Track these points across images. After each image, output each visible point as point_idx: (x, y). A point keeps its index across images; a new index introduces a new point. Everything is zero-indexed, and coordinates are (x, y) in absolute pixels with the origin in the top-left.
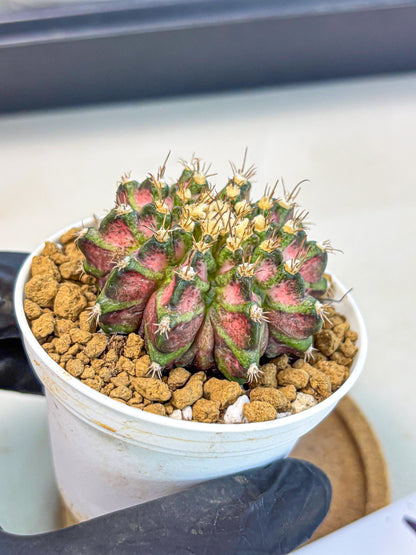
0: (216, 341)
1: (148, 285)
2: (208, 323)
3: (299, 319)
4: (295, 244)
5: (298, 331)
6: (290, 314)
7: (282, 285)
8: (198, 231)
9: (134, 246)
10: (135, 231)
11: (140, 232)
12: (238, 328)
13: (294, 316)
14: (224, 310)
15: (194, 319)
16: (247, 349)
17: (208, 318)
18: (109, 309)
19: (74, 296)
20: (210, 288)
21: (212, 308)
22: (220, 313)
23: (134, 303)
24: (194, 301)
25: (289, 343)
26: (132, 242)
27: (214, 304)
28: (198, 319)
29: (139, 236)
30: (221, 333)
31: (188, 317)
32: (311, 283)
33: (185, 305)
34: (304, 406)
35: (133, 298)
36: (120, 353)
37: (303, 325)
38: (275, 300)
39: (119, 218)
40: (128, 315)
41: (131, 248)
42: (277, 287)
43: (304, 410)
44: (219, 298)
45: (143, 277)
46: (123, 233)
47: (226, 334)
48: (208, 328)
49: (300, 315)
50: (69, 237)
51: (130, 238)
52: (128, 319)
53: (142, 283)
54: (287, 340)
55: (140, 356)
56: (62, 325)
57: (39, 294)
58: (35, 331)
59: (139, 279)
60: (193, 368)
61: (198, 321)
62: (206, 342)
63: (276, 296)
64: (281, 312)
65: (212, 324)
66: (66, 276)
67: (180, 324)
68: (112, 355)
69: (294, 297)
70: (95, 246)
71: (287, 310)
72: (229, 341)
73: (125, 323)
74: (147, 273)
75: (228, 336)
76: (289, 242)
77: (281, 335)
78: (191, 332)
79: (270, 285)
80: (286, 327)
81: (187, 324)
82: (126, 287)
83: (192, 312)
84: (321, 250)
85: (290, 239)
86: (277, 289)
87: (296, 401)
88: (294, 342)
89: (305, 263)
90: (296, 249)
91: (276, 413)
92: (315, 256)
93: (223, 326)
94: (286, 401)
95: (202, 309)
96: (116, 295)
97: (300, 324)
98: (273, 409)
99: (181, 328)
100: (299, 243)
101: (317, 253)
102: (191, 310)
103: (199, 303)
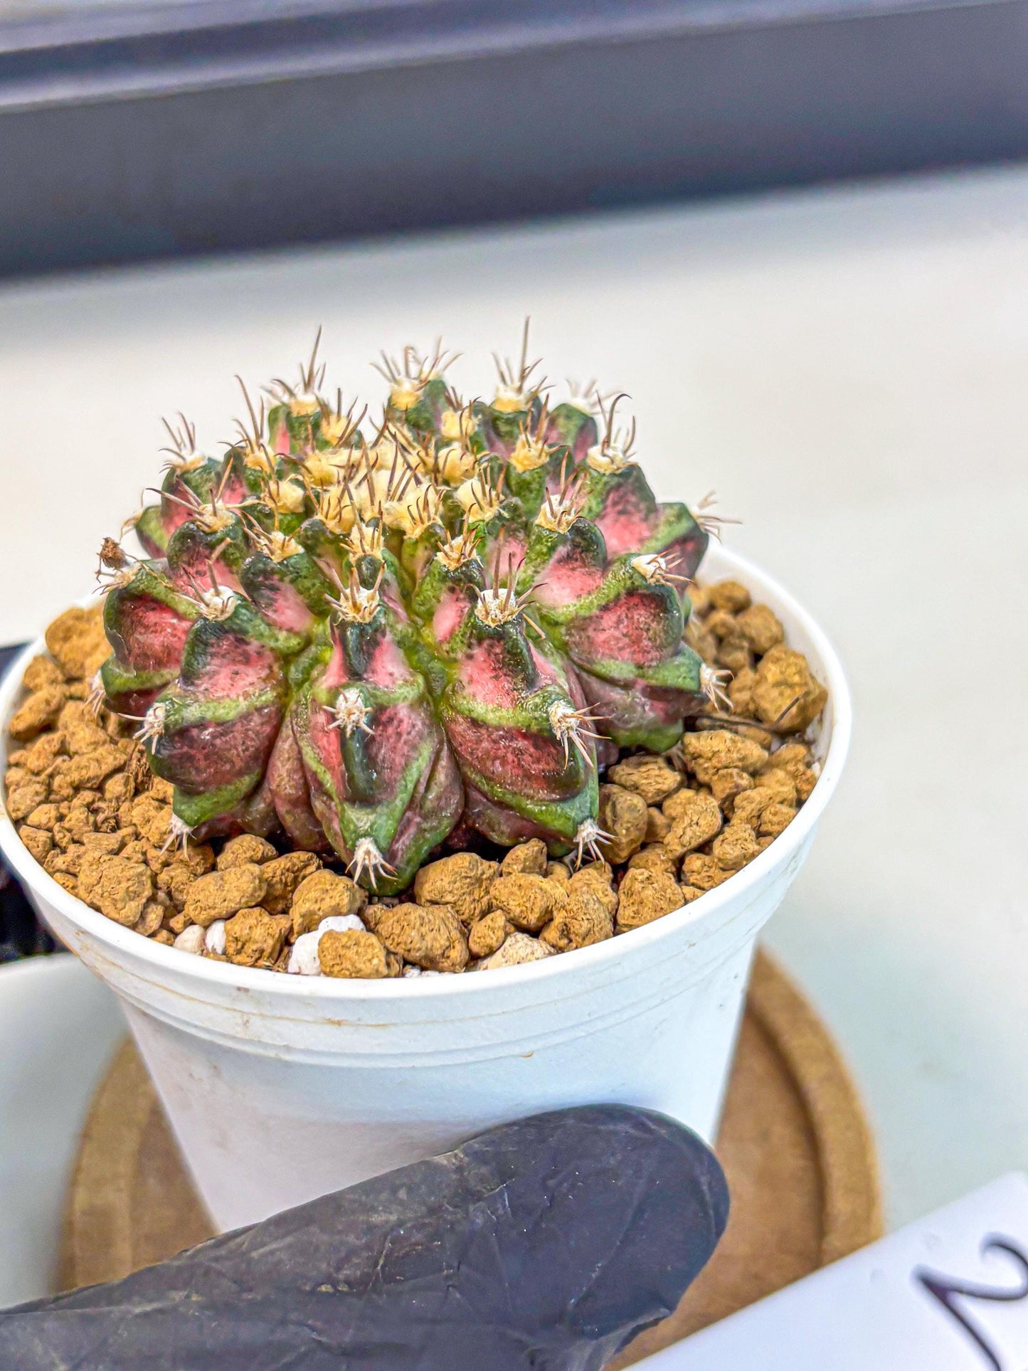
0: (306, 777)
1: (188, 634)
2: (286, 731)
3: (521, 744)
4: (566, 557)
6: (498, 728)
7: (477, 653)
13: (509, 736)
14: (315, 701)
15: (246, 717)
16: (351, 800)
17: (287, 718)
18: (118, 684)
20: (302, 648)
21: (298, 696)
22: (310, 708)
23: (168, 674)
24: (253, 674)
25: (523, 809)
27: (304, 685)
28: (256, 719)
30: (310, 756)
32: (639, 665)
33: (222, 679)
35: (160, 663)
37: (535, 760)
38: (467, 690)
39: (179, 482)
45: (175, 613)
47: (319, 761)
54: (510, 799)
59: (165, 616)
61: (258, 724)
62: (282, 776)
64: (475, 723)
65: (295, 737)
67: (202, 726)
69: (507, 686)
71: (492, 718)
72: (326, 778)
74: (183, 605)
75: (323, 769)
76: (545, 550)
77: (488, 784)
78: (239, 748)
79: (453, 650)
80: (493, 761)
81: (224, 727)
82: (140, 634)
83: (241, 699)
84: (643, 577)
85: (547, 541)
86: (471, 663)
87: (499, 953)
88: (530, 806)
89: (605, 608)
90: (577, 573)
91: (380, 960)
92: (631, 593)
93: (314, 741)
94: (444, 942)
95: (269, 696)
96: (127, 652)
97: (526, 757)
98: (377, 950)
99: (206, 735)
100: (583, 555)
101: (633, 583)
102: (238, 696)
103: (265, 680)
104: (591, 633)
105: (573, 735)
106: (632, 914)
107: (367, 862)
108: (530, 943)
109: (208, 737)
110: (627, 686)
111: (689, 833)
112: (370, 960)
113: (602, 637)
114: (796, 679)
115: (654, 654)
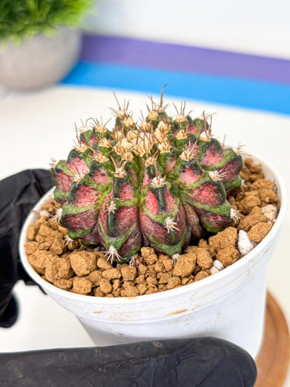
0: (199, 213)
1: (133, 210)
2: (187, 206)
3: (230, 166)
6: (223, 167)
7: (208, 152)
9: (100, 196)
10: (95, 186)
11: (99, 184)
12: (207, 195)
14: (191, 191)
16: (221, 204)
18: (120, 244)
20: (172, 184)
22: (189, 194)
23: (132, 229)
26: (97, 195)
27: (181, 192)
28: (181, 208)
29: (100, 188)
30: (199, 206)
31: (176, 210)
33: (169, 204)
35: (129, 227)
36: (145, 265)
37: (233, 168)
38: (209, 164)
39: (79, 185)
40: (132, 240)
41: (99, 199)
42: (205, 156)
44: (181, 186)
45: (128, 207)
46: (87, 193)
47: (202, 204)
48: (189, 209)
49: (229, 163)
51: (94, 193)
53: (129, 212)
54: (230, 185)
55: (158, 258)
57: (60, 274)
63: (208, 162)
65: (190, 205)
66: (60, 253)
67: (177, 217)
68: (142, 268)
69: (218, 155)
70: (74, 216)
72: (207, 207)
73: (133, 246)
74: (129, 203)
78: (183, 219)
81: (179, 215)
82: (121, 222)
83: (175, 205)
88: (234, 183)
93: (197, 201)
95: (178, 200)
96: (119, 231)
103: (173, 198)
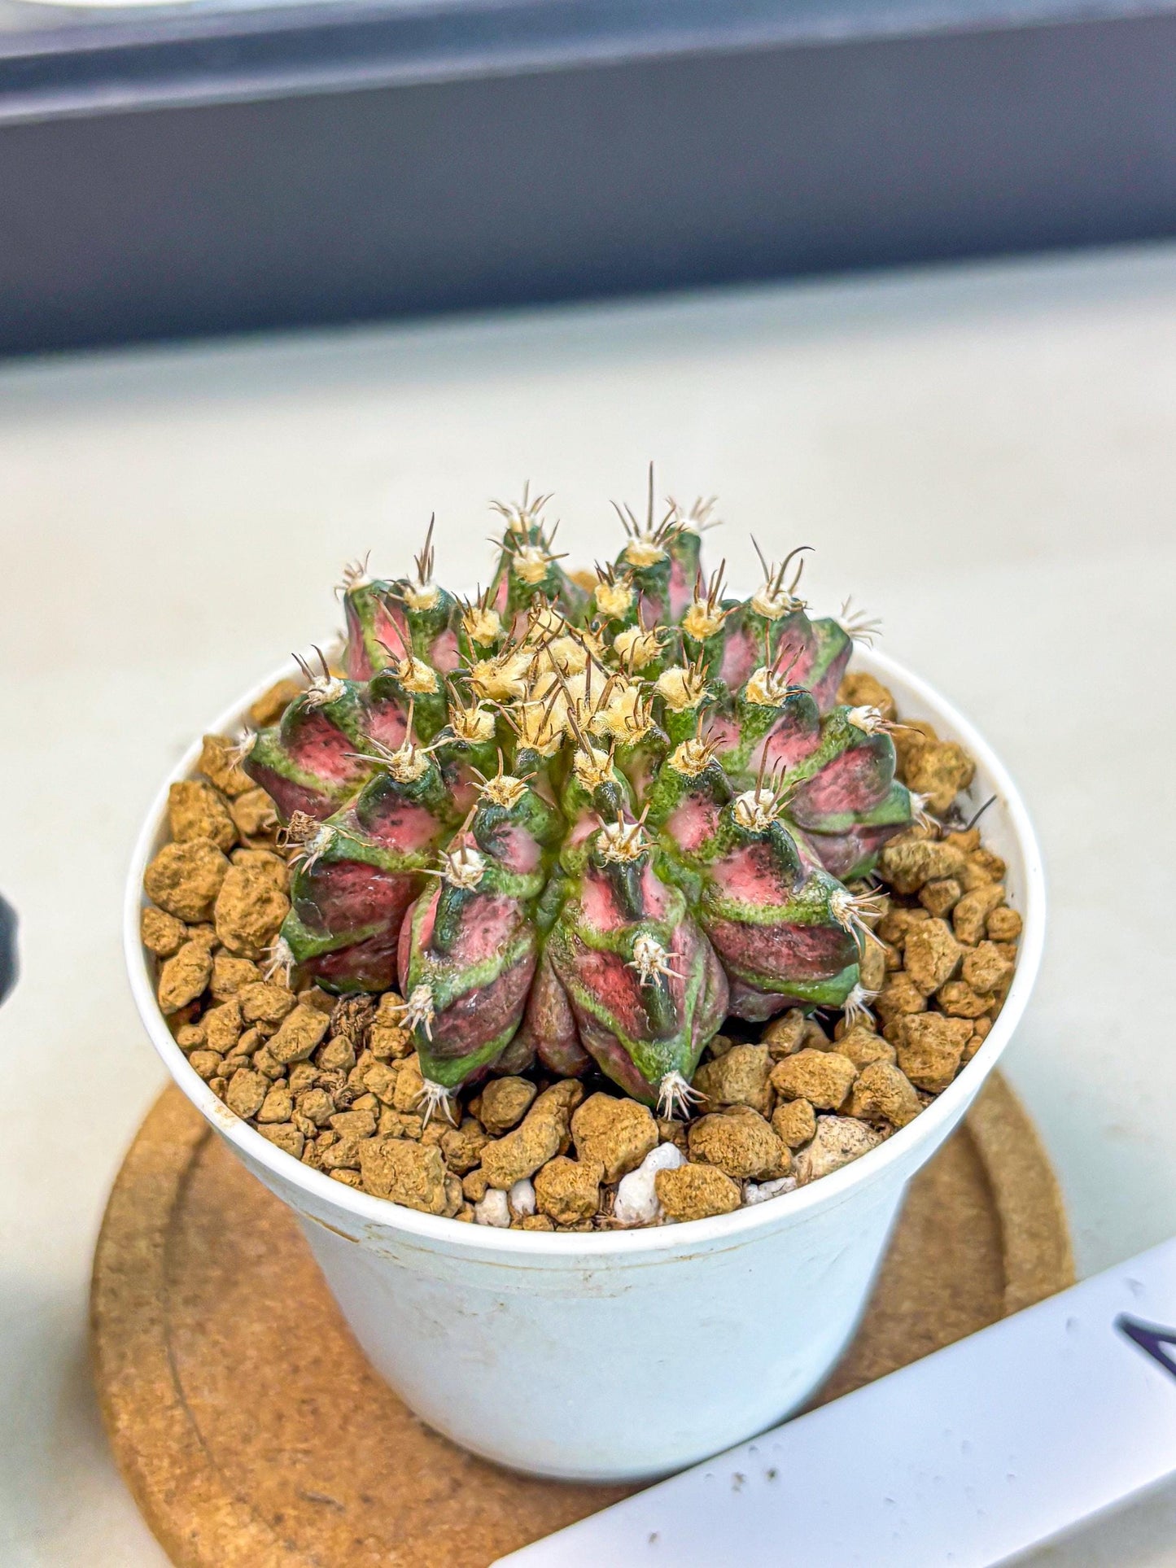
0: (577, 1019)
1: (395, 888)
2: (547, 977)
3: (795, 937)
4: (784, 727)
5: (803, 963)
6: (769, 927)
7: (737, 857)
8: (505, 734)
9: (366, 774)
10: (359, 741)
12: (619, 989)
13: (783, 930)
14: (582, 944)
15: (504, 974)
16: (644, 1039)
17: (546, 963)
18: (311, 950)
19: (254, 896)
20: (545, 887)
21: (553, 938)
22: (573, 950)
23: (370, 930)
24: (501, 927)
25: (789, 992)
26: (360, 765)
27: (559, 924)
28: (516, 973)
30: (583, 998)
31: (489, 970)
32: (857, 813)
33: (476, 941)
34: (836, 1156)
35: (361, 921)
36: (362, 1042)
37: (812, 948)
38: (727, 894)
39: (314, 713)
40: (365, 958)
41: (359, 781)
42: (725, 861)
43: (836, 1167)
44: (567, 910)
45: (377, 870)
46: (335, 745)
47: (596, 1000)
48: (551, 989)
49: (798, 928)
50: (270, 708)
52: (366, 967)
53: (375, 884)
54: (780, 986)
55: (407, 1053)
56: (228, 970)
58: (162, 992)
59: (366, 875)
60: (541, 1075)
61: (519, 977)
62: (553, 1021)
63: (729, 882)
64: (744, 925)
65: (559, 978)
66: (248, 827)
67: (467, 995)
68: (336, 1053)
69: (775, 884)
70: (280, 778)
71: (760, 918)
72: (606, 1017)
73: (361, 972)
74: (387, 860)
75: (601, 1007)
76: (762, 726)
77: (758, 978)
78: (503, 1006)
79: (708, 857)
80: (767, 958)
81: (486, 989)
82: (338, 897)
83: (498, 956)
84: (864, 732)
85: (765, 718)
86: (729, 867)
87: (817, 1142)
88: (802, 988)
89: (825, 768)
90: (793, 738)
91: (735, 1194)
92: (850, 749)
93: (584, 982)
94: (775, 1154)
95: (525, 945)
96: (320, 917)
97: (804, 949)
98: (727, 1184)
99: (471, 1003)
100: (798, 722)
101: (853, 740)
102: (493, 953)
103: (516, 930)
104: (813, 795)
105: (856, 918)
106: (921, 1066)
107: (676, 1095)
108: (844, 1125)
109: (473, 1005)
110: (845, 835)
111: (942, 968)
112: (726, 1196)
113: (823, 796)
114: (953, 763)
115: (872, 798)
